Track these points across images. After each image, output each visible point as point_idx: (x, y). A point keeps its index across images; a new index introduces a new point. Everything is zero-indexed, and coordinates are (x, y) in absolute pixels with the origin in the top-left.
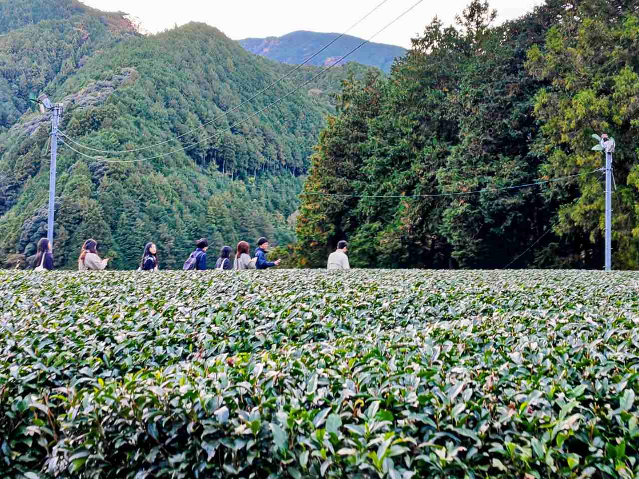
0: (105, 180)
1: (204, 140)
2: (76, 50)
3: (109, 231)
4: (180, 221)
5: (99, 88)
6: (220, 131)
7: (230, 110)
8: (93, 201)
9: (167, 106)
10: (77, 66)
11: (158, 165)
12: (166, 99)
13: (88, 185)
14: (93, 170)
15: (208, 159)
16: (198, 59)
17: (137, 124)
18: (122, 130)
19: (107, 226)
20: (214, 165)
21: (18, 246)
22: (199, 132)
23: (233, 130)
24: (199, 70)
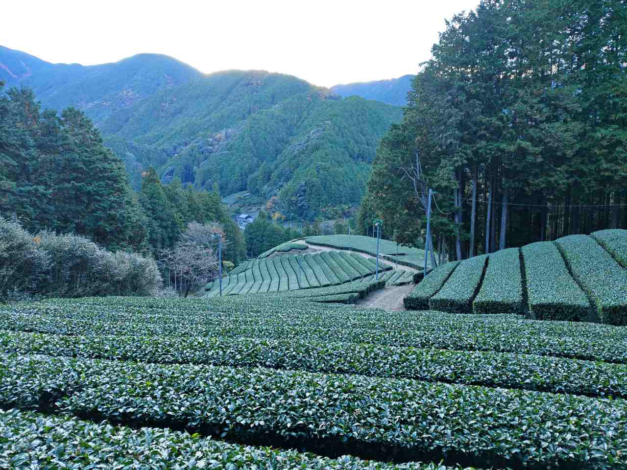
0: (321, 171)
1: (356, 150)
2: (307, 108)
3: (323, 189)
4: (346, 185)
5: (318, 131)
6: (363, 145)
7: (367, 136)
8: (318, 179)
9: (343, 138)
10: (308, 115)
11: (340, 164)
12: (342, 135)
13: (316, 173)
14: (317, 167)
15: (358, 157)
16: (355, 114)
17: (332, 147)
18: (326, 151)
19: (322, 187)
20: (360, 159)
21: (295, 194)
22: (354, 147)
23: (368, 144)
24: (355, 120)
